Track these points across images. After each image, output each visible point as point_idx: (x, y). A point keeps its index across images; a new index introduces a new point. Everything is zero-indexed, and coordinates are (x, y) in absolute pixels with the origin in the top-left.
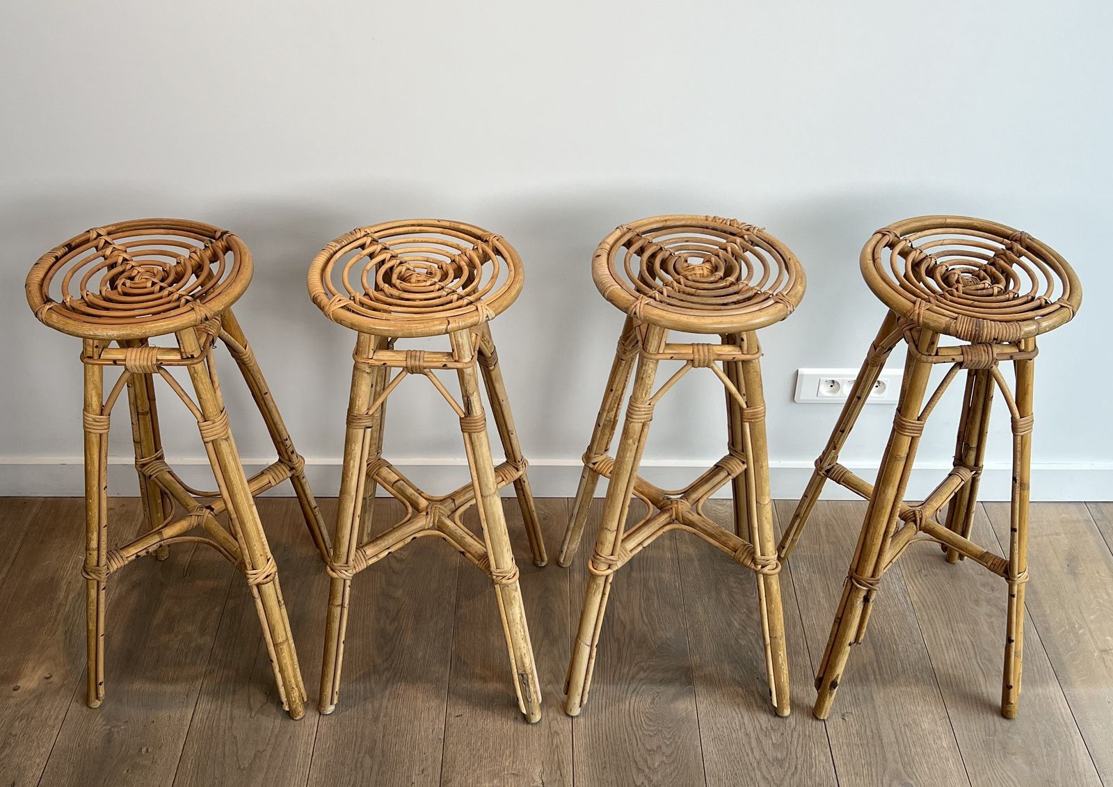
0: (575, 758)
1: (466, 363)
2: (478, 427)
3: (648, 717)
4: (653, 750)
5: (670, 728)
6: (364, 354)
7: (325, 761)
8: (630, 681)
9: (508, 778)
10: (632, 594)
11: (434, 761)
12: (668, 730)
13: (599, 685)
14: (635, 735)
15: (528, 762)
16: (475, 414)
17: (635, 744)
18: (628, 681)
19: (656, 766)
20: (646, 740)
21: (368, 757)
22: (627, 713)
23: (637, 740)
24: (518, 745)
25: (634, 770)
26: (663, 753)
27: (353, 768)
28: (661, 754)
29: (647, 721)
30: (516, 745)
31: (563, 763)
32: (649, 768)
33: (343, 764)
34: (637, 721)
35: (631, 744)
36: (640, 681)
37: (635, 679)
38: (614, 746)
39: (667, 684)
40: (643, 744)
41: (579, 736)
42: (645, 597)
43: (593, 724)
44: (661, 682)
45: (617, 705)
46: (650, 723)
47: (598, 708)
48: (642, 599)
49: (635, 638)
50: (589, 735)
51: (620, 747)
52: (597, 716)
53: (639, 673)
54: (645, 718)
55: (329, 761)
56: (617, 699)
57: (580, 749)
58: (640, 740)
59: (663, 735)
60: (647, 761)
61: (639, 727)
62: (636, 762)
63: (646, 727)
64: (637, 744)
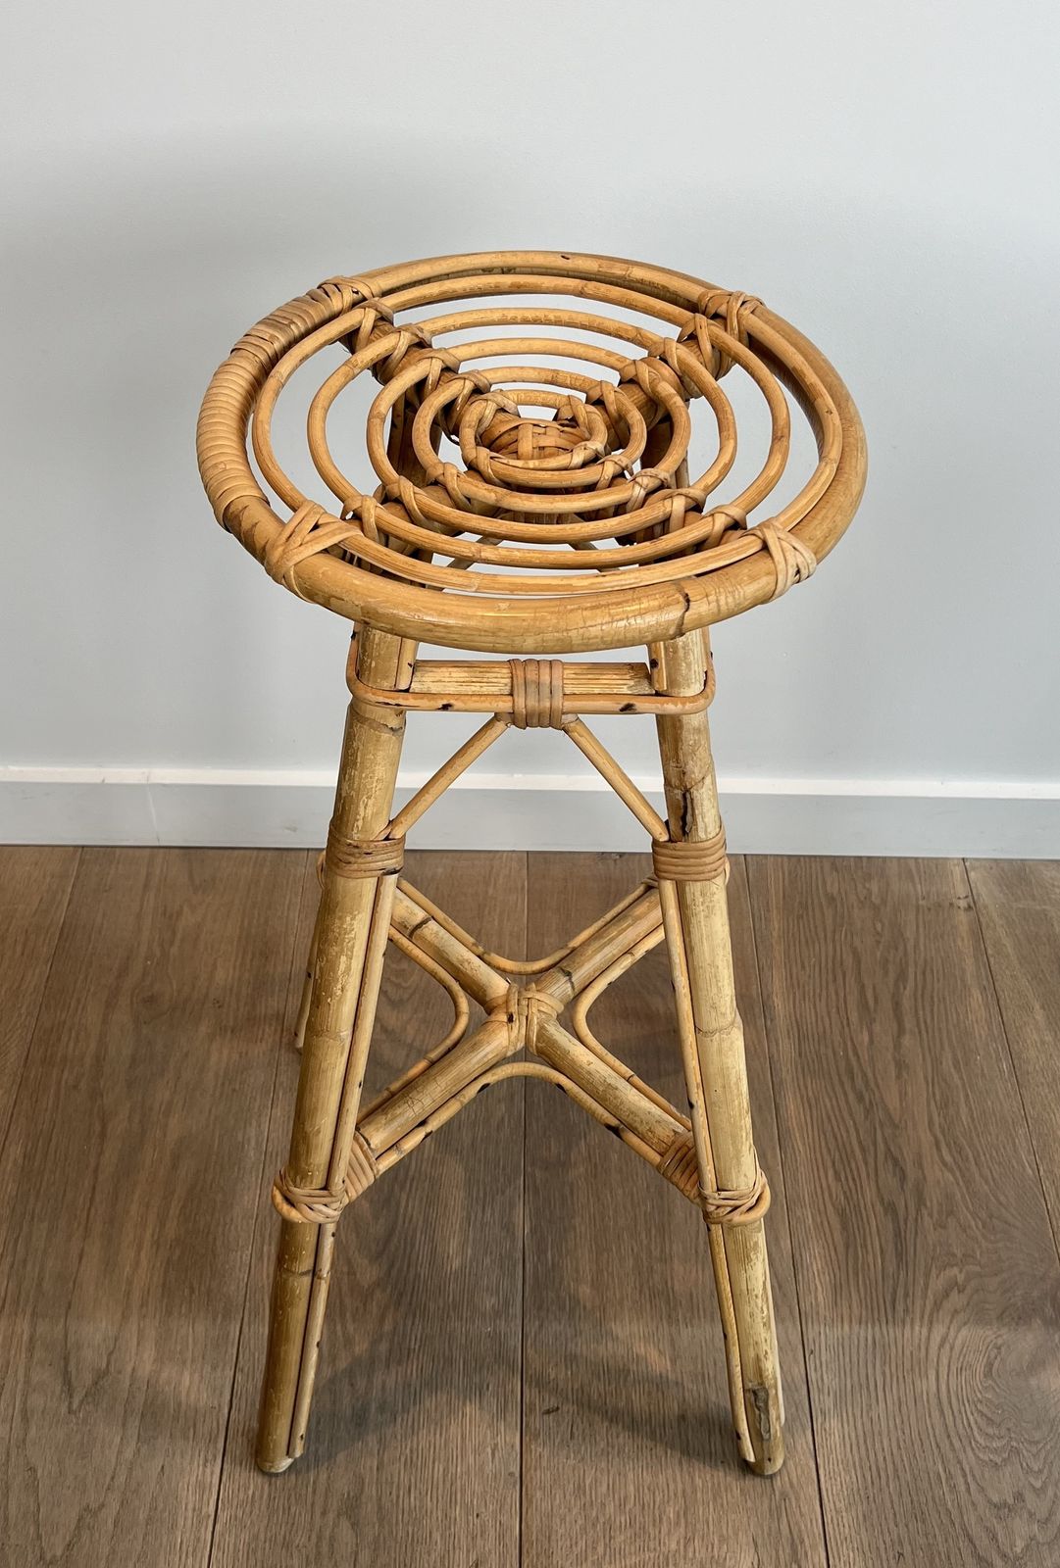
0: (829, 1529)
1: (693, 699)
2: (709, 867)
3: (983, 1415)
4: (1006, 1504)
5: (1037, 1443)
6: (386, 678)
7: (245, 1536)
8: (931, 1315)
10: (909, 1089)
11: (501, 1537)
12: (1034, 1450)
13: (863, 1326)
14: (959, 1462)
15: (723, 1539)
16: (702, 835)
17: (963, 1488)
18: (926, 1316)
19: (1018, 1550)
20: (987, 1475)
21: (345, 1524)
22: (934, 1401)
23: (965, 1476)
24: (694, 1491)
25: (969, 1561)
26: (1031, 1516)
27: (312, 1557)
28: (1026, 1516)
29: (982, 1423)
31: (802, 1542)
32: (1004, 1556)
33: (287, 1545)
34: (958, 1421)
35: (953, 1488)
36: (953, 1316)
37: (941, 1312)
38: (915, 1498)
39: (1014, 1324)
40: (982, 1490)
41: (831, 1466)
42: (938, 1097)
43: (861, 1433)
44: (1000, 1317)
45: (909, 1380)
46: (990, 1431)
47: (868, 1388)
48: (932, 1103)
49: (928, 1204)
50: (854, 1463)
51: (929, 1499)
52: (868, 1412)
53: (948, 1295)
54: (979, 1420)
55: (256, 1537)
56: (907, 1365)
57: (837, 1503)
58: (973, 1476)
59: (1024, 1464)
60: (994, 1538)
61: (966, 1443)
62: (971, 1541)
63: (981, 1441)
64: (968, 1490)
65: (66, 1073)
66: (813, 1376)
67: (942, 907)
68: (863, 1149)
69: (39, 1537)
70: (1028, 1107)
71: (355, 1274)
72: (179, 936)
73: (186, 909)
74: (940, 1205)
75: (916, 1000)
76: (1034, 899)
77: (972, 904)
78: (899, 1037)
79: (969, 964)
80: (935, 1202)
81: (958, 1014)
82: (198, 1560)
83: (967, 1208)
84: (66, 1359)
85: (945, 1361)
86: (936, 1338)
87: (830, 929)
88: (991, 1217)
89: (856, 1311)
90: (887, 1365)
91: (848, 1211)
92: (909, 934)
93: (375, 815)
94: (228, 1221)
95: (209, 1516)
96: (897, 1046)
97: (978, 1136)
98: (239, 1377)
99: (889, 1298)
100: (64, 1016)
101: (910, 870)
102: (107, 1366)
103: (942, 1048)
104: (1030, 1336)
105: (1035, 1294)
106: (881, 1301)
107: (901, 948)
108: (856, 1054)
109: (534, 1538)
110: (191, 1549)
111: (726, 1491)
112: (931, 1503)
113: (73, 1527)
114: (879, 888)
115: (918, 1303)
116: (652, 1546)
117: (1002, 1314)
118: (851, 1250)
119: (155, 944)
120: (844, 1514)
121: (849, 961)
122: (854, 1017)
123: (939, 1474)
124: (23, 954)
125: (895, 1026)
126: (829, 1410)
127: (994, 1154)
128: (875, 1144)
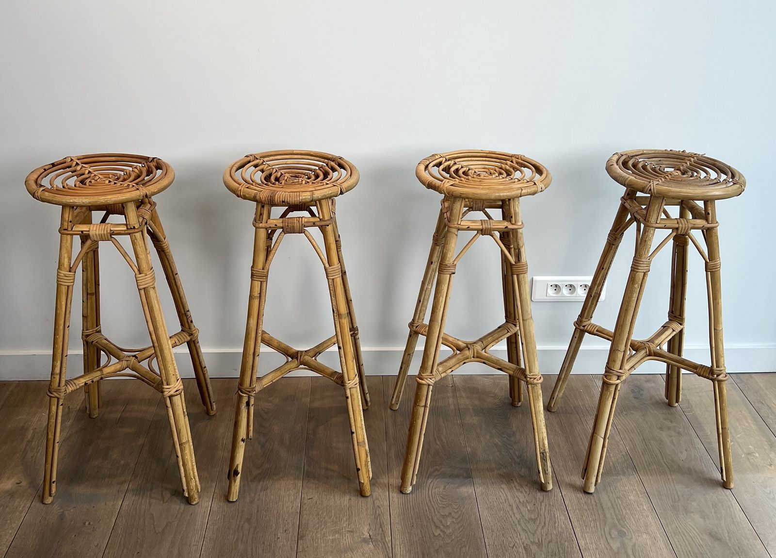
0: (392, 521)
3: (441, 497)
4: (446, 516)
5: (457, 503)
7: (216, 527)
8: (429, 477)
9: (345, 534)
11: (293, 525)
14: (433, 507)
15: (360, 524)
18: (427, 477)
19: (448, 524)
20: (441, 510)
21: (246, 524)
22: (426, 494)
23: (434, 510)
24: (352, 515)
25: (433, 528)
26: (453, 517)
27: (236, 530)
28: (451, 518)
29: (441, 499)
30: (350, 514)
31: (383, 524)
32: (444, 526)
33: (229, 528)
34: (434, 499)
35: (430, 512)
36: (434, 477)
38: (418, 514)
39: (454, 478)
41: (394, 508)
42: (437, 430)
44: (449, 477)
45: (420, 490)
51: (423, 514)
53: (434, 472)
55: (219, 527)
56: (420, 486)
57: (395, 516)
58: (437, 510)
60: (441, 522)
61: (435, 503)
62: (434, 522)
63: (440, 502)
64: (435, 512)
67: (445, 387)
70: (465, 431)
74: (434, 453)
76: (474, 384)
77: (454, 386)
79: (451, 400)
83: (443, 454)
85: (431, 486)
86: (429, 481)
88: (450, 455)
97: (448, 438)
105: (461, 471)
109: (303, 524)
110: (200, 530)
113: (165, 526)
115: (425, 474)
116: (338, 525)
120: (397, 518)
123: (426, 509)
127: (453, 441)
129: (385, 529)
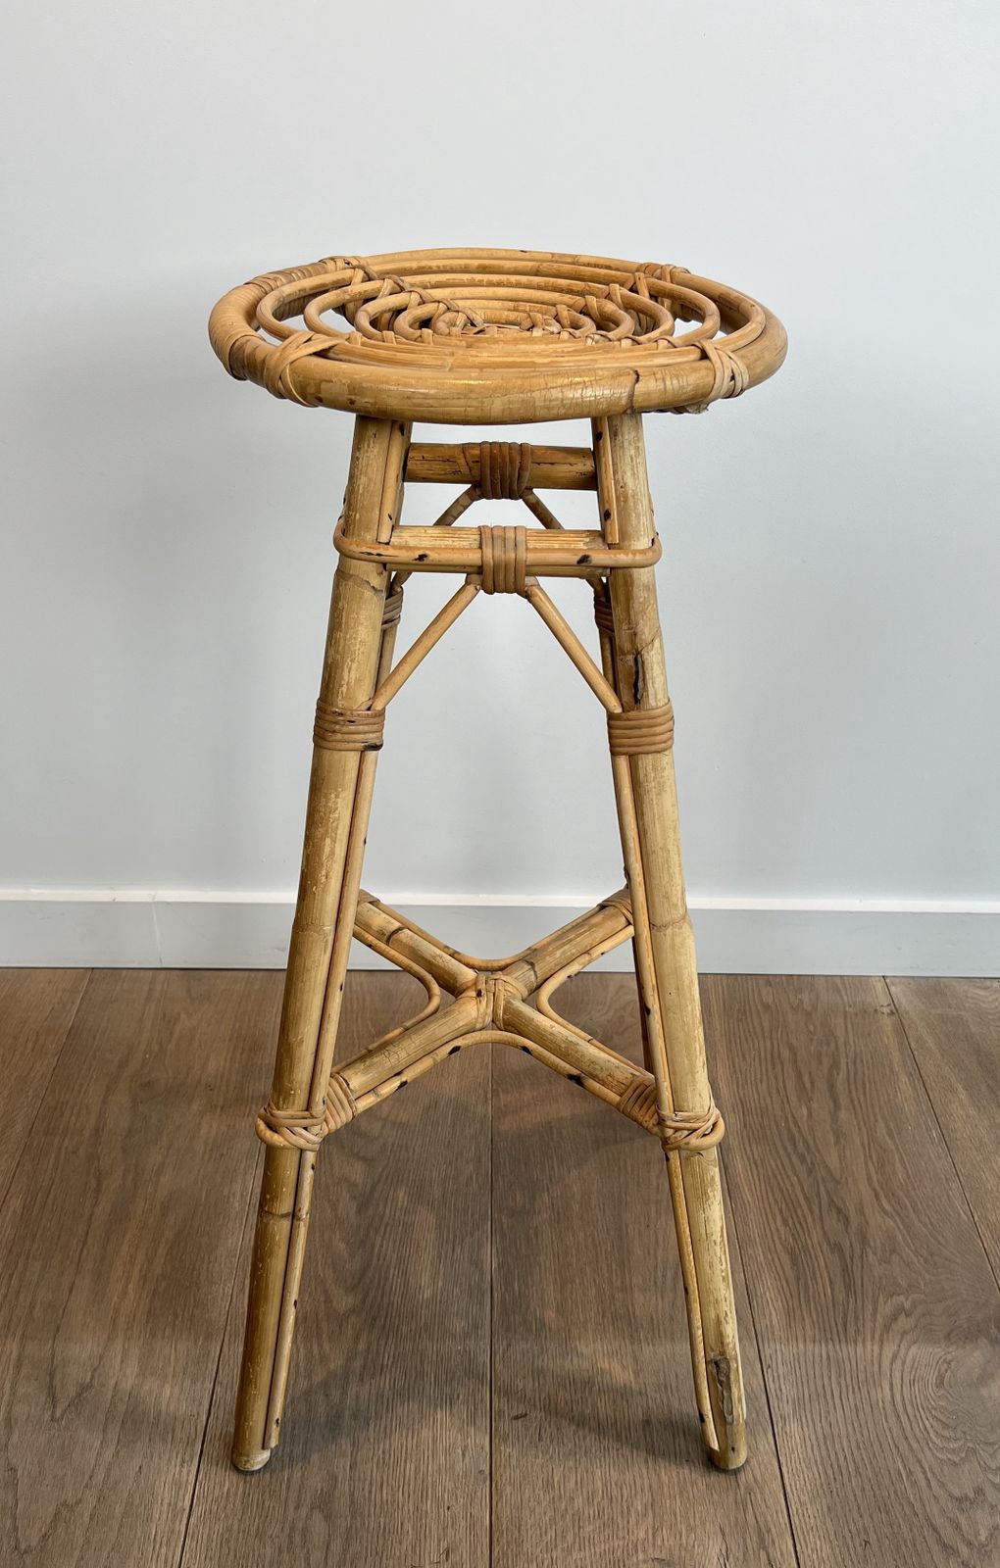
0: (795, 1520)
2: (659, 738)
3: (938, 1420)
4: (967, 1498)
6: (368, 529)
7: (218, 1528)
8: (882, 1335)
10: (847, 1153)
11: (472, 1527)
12: (990, 1450)
13: (817, 1344)
14: (919, 1461)
15: (691, 1529)
16: (652, 702)
17: (923, 1483)
18: (877, 1336)
19: (983, 1538)
20: (946, 1473)
21: (317, 1517)
22: (888, 1406)
23: (924, 1472)
24: (661, 1486)
25: (936, 1548)
26: (992, 1507)
27: (285, 1546)
28: (987, 1508)
29: (939, 1427)
31: (769, 1531)
32: (969, 1544)
33: (259, 1535)
34: (914, 1425)
35: (914, 1484)
36: (902, 1337)
37: (890, 1334)
38: (878, 1492)
39: (961, 1343)
40: (942, 1485)
41: (794, 1464)
42: (874, 1159)
43: (820, 1436)
44: (947, 1337)
45: (864, 1390)
46: (946, 1433)
47: (825, 1397)
48: (870, 1163)
49: (872, 1244)
50: (816, 1462)
51: (892, 1493)
52: (826, 1418)
53: (896, 1319)
54: (935, 1424)
55: (229, 1529)
56: (862, 1377)
57: (802, 1497)
58: (934, 1473)
59: (982, 1463)
60: (958, 1527)
61: (923, 1444)
62: (935, 1530)
63: (938, 1442)
64: (929, 1485)
65: (66, 1141)
66: (771, 1386)
67: (868, 1013)
68: (807, 1198)
69: (16, 1529)
70: (959, 1166)
71: (331, 1302)
72: (176, 1036)
73: (183, 1016)
74: (883, 1245)
75: (849, 1084)
76: (950, 1007)
77: (894, 1011)
78: (835, 1111)
79: (896, 1056)
80: (878, 1241)
81: (888, 1095)
82: (172, 1548)
83: (909, 1247)
84: (52, 1375)
85: (897, 1374)
86: (888, 1353)
87: (767, 1029)
88: (932, 1255)
89: (809, 1333)
90: (843, 1378)
91: (797, 1249)
92: (840, 1033)
93: (358, 680)
94: (213, 1259)
95: (184, 1510)
96: (834, 1118)
97: (915, 1190)
98: (218, 1389)
99: (840, 1321)
100: (67, 1096)
101: (837, 985)
102: (91, 1380)
103: (876, 1121)
104: (977, 1353)
105: (979, 1317)
106: (833, 1324)
107: (833, 1045)
108: (796, 1123)
109: (504, 1526)
110: (165, 1539)
111: (692, 1486)
112: (893, 1497)
113: (49, 1521)
114: (810, 1000)
115: (869, 1325)
116: (621, 1534)
117: (949, 1334)
118: (802, 1281)
119: (155, 1041)
120: (809, 1506)
121: (786, 1053)
122: (793, 1098)
123: (899, 1470)
124: (33, 1050)
125: (832, 1105)
126: (789, 1418)
127: (931, 1203)
128: (818, 1195)
129: (776, 1555)
